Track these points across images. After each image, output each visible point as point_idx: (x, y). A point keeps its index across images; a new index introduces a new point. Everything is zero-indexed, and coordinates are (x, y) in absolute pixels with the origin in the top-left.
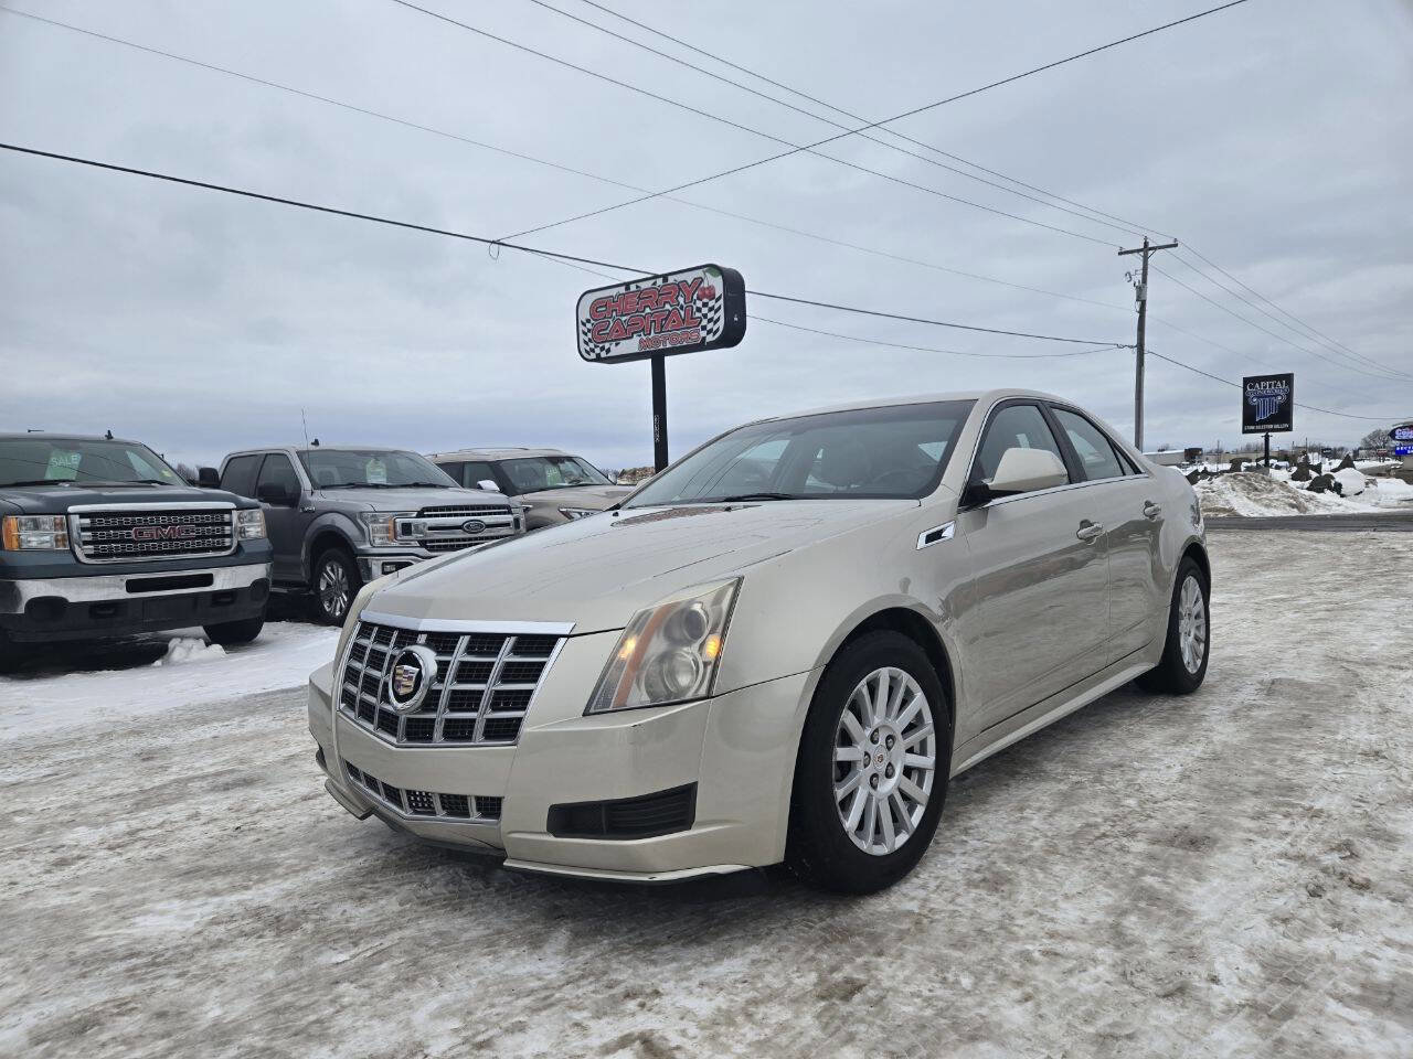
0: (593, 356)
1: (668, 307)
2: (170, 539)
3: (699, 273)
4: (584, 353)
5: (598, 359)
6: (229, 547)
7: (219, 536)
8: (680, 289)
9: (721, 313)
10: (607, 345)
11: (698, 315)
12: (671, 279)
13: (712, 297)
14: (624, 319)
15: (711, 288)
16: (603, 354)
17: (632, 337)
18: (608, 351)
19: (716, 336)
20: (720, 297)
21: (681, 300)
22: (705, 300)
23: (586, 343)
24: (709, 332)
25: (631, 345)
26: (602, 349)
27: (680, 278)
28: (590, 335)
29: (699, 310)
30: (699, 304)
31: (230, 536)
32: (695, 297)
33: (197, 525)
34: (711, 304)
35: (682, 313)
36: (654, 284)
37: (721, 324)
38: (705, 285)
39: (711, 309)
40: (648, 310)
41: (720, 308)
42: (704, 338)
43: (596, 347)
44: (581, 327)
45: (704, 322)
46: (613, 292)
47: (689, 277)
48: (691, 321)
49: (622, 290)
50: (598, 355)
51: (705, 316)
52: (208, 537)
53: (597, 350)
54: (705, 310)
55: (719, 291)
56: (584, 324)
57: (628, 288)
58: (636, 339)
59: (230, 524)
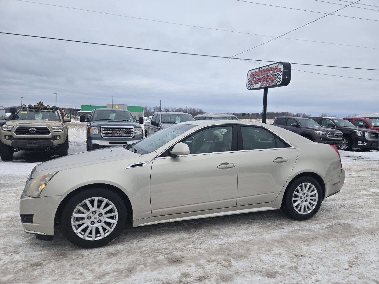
0: (250, 88)
1: (268, 74)
2: (119, 134)
3: (277, 64)
4: (248, 87)
5: (251, 89)
6: (132, 136)
7: (130, 134)
8: (272, 69)
9: (282, 76)
10: (253, 85)
11: (276, 77)
12: (270, 66)
13: (280, 71)
14: (258, 78)
15: (280, 69)
16: (252, 88)
17: (259, 83)
18: (253, 87)
19: (280, 83)
20: (282, 71)
21: (272, 72)
22: (278, 72)
23: (248, 84)
24: (278, 82)
25: (258, 85)
26: (252, 86)
27: (272, 66)
28: (249, 82)
29: (276, 75)
30: (276, 73)
31: (132, 134)
32: (275, 72)
33: (125, 131)
34: (279, 73)
35: (272, 76)
36: (266, 68)
37: (281, 79)
38: (278, 68)
39: (279, 75)
40: (263, 75)
41: (281, 75)
42: (277, 83)
43: (251, 86)
44: (248, 80)
45: (277, 79)
46: (256, 70)
47: (274, 66)
48: (274, 79)
49: (258, 70)
50: (251, 88)
51: (277, 77)
52: (127, 134)
53: (251, 87)
54: (277, 75)
55: (282, 70)
56: (248, 79)
57: (259, 69)
58: (260, 83)
59: (132, 131)
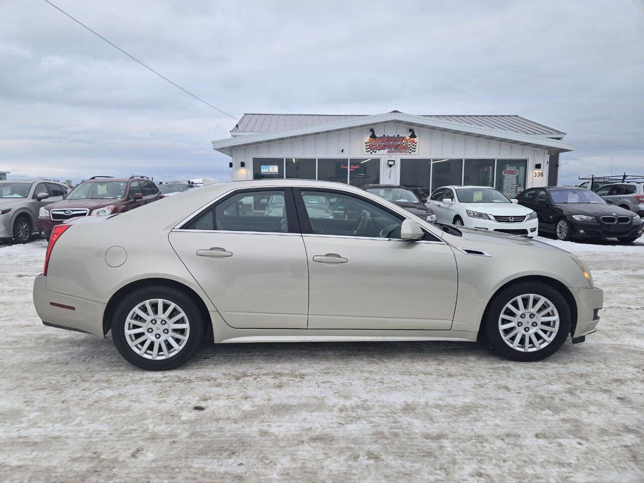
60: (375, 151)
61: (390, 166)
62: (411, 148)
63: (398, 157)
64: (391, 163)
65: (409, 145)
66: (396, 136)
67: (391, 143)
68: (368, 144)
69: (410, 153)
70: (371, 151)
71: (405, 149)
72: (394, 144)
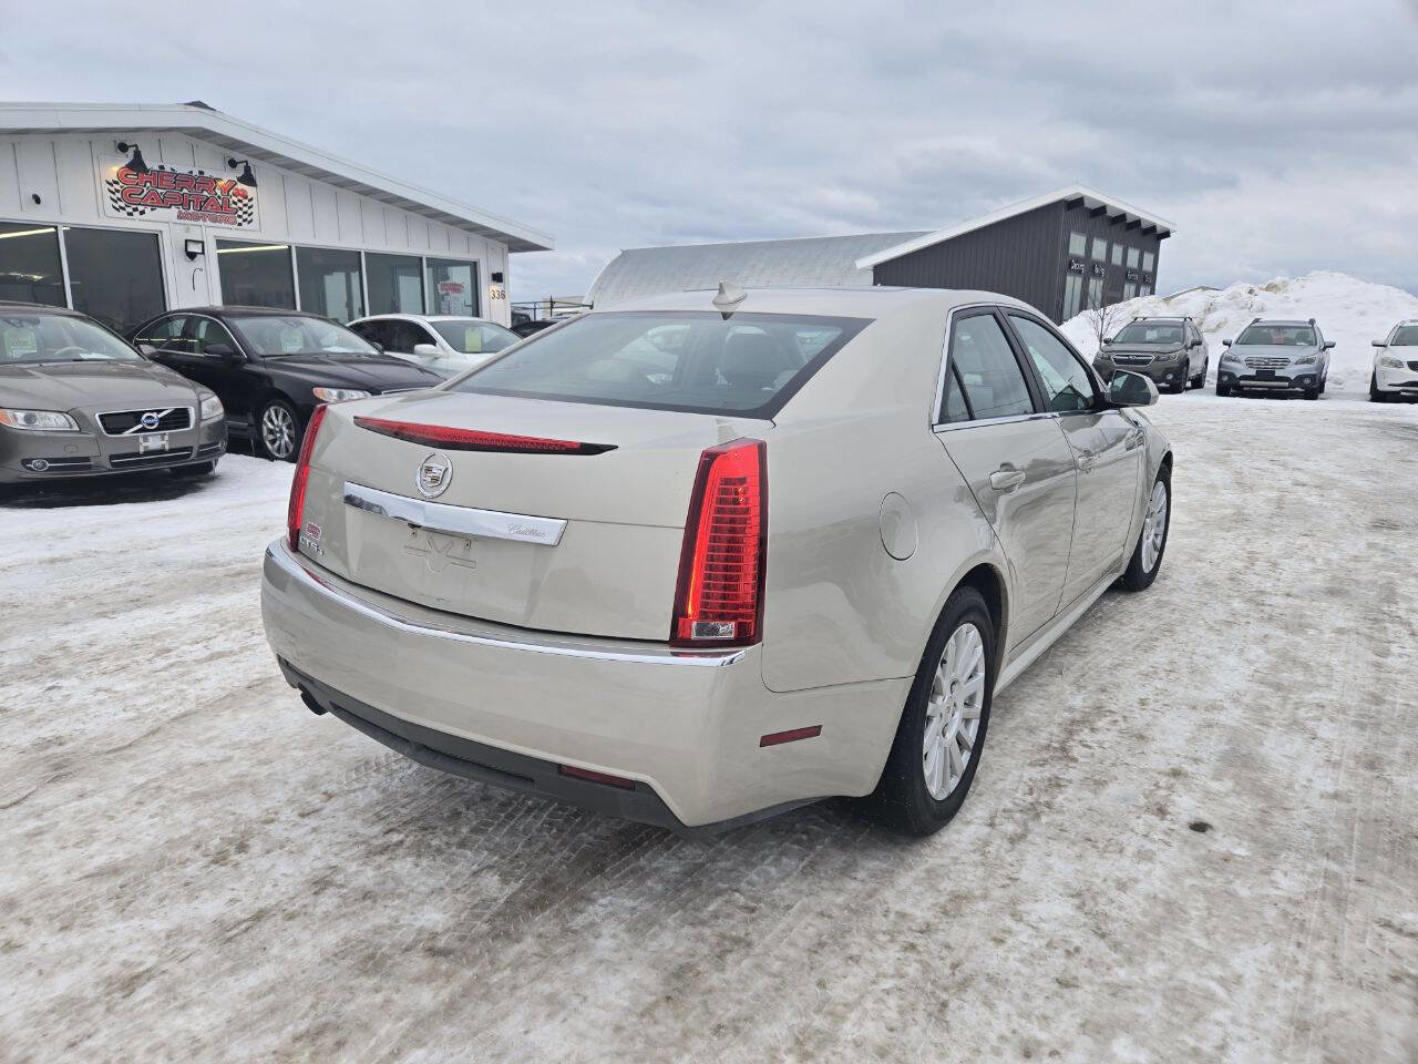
60: (141, 208)
61: (192, 256)
62: (240, 213)
63: (209, 232)
64: (193, 248)
65: (234, 203)
66: (196, 173)
67: (185, 191)
68: (118, 187)
69: (240, 224)
70: (129, 210)
71: (222, 209)
72: (191, 195)
